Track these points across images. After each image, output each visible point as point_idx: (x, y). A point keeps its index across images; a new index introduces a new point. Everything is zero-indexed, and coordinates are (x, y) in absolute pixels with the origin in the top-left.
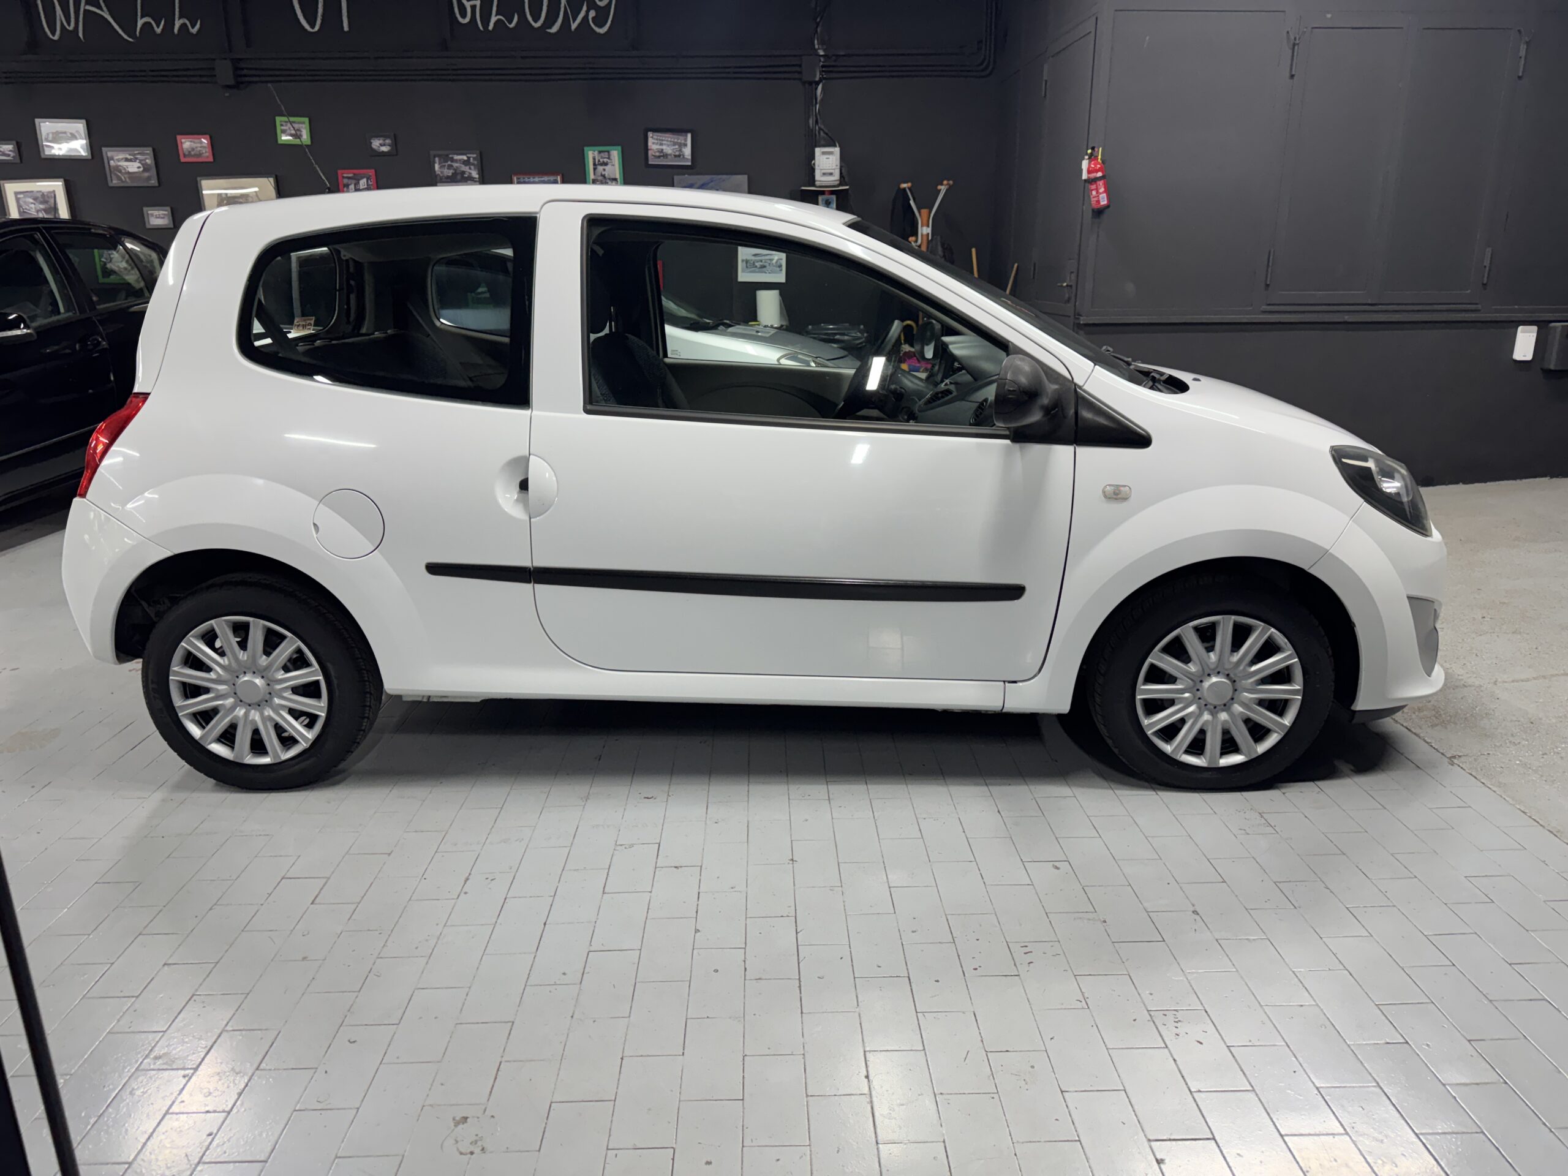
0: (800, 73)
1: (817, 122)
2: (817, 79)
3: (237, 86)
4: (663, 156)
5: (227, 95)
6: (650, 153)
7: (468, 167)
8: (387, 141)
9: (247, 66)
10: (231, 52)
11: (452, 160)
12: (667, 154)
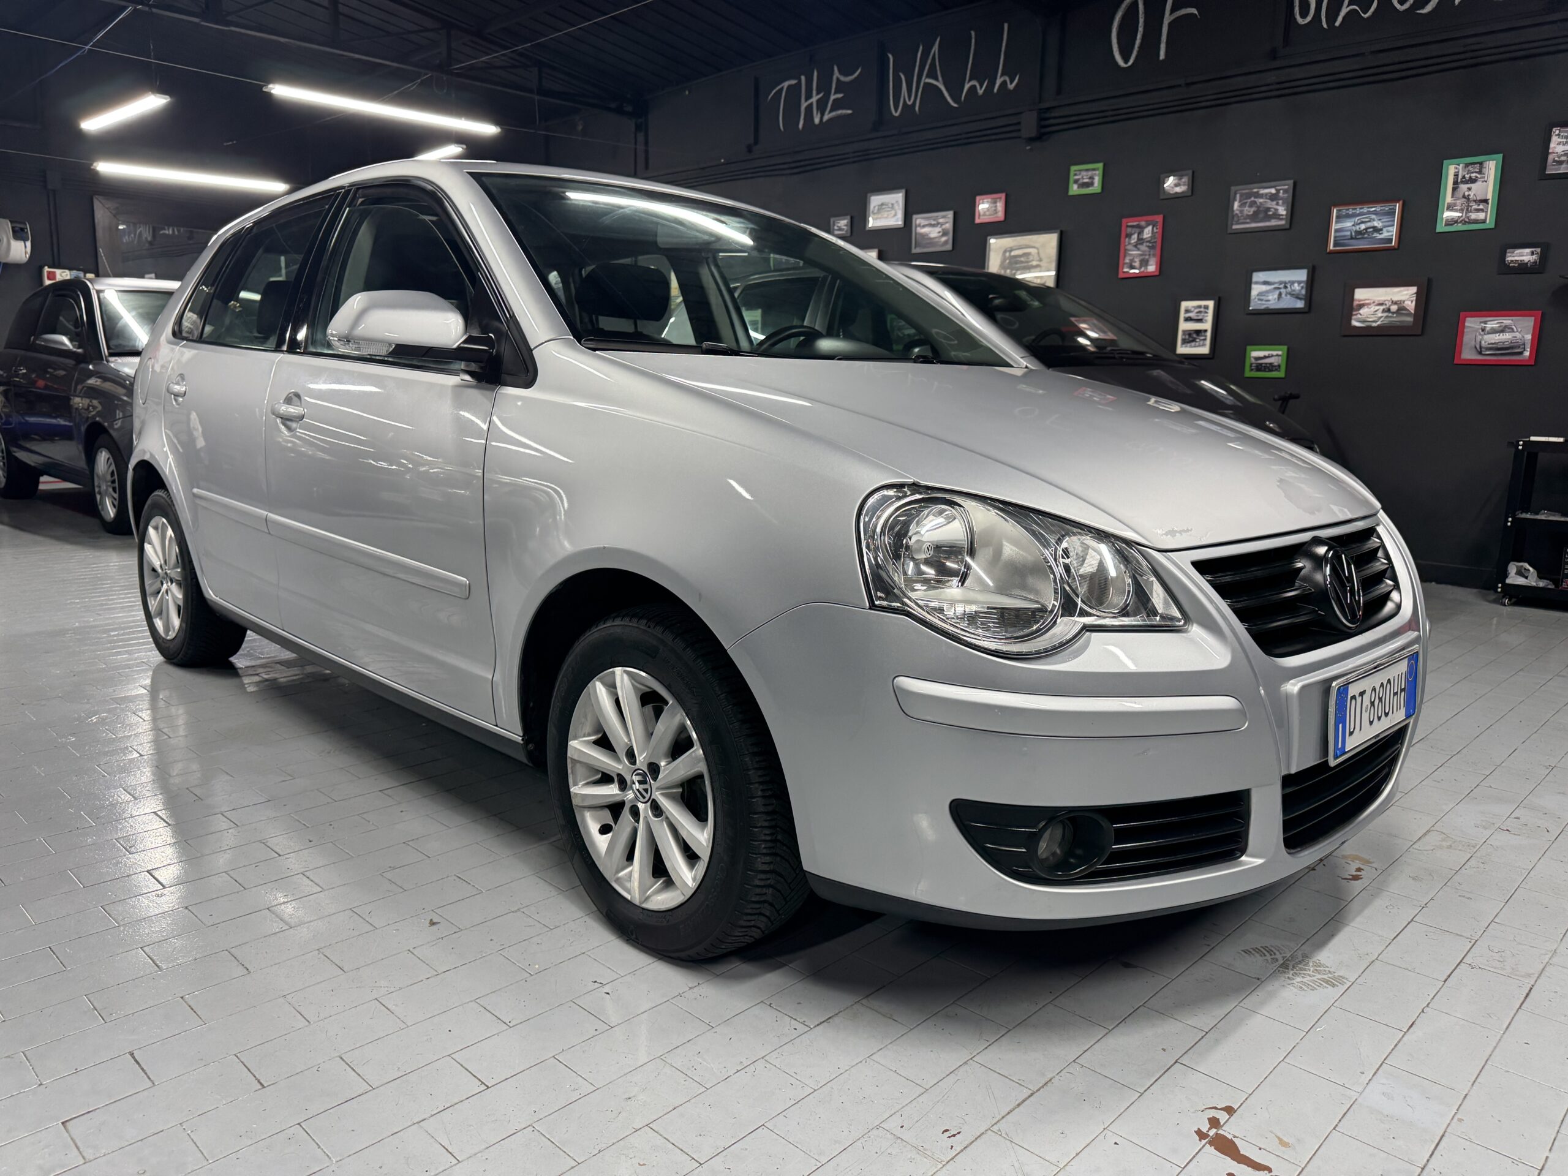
3: (1040, 137)
6: (1551, 157)
7: (1275, 203)
8: (1183, 180)
9: (1053, 115)
10: (1040, 102)
11: (1257, 195)
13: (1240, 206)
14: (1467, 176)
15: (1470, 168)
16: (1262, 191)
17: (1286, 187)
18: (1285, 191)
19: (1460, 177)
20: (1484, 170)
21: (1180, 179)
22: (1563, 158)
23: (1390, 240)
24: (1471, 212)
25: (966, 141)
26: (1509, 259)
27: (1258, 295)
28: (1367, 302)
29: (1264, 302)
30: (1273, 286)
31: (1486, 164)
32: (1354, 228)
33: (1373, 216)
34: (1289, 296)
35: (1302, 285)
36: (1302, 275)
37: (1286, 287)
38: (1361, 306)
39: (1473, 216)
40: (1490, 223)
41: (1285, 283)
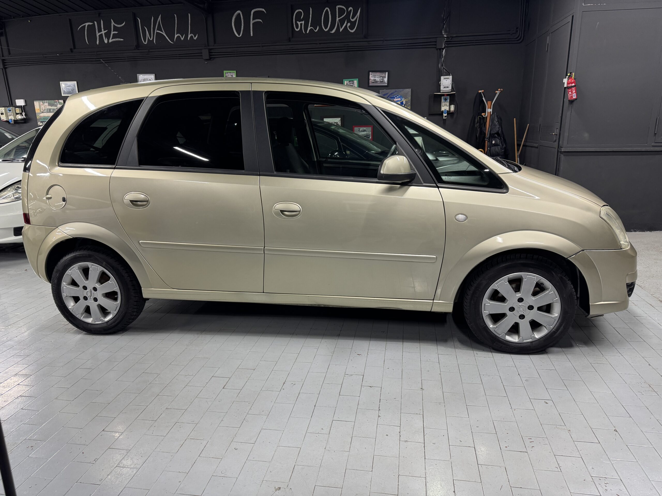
0: (436, 45)
1: (442, 65)
2: (443, 47)
3: (210, 59)
5: (206, 63)
6: (370, 81)
9: (214, 51)
10: (208, 46)
12: (377, 81)
14: (350, 85)
15: (350, 82)
20: (354, 83)
22: (373, 81)
31: (354, 81)
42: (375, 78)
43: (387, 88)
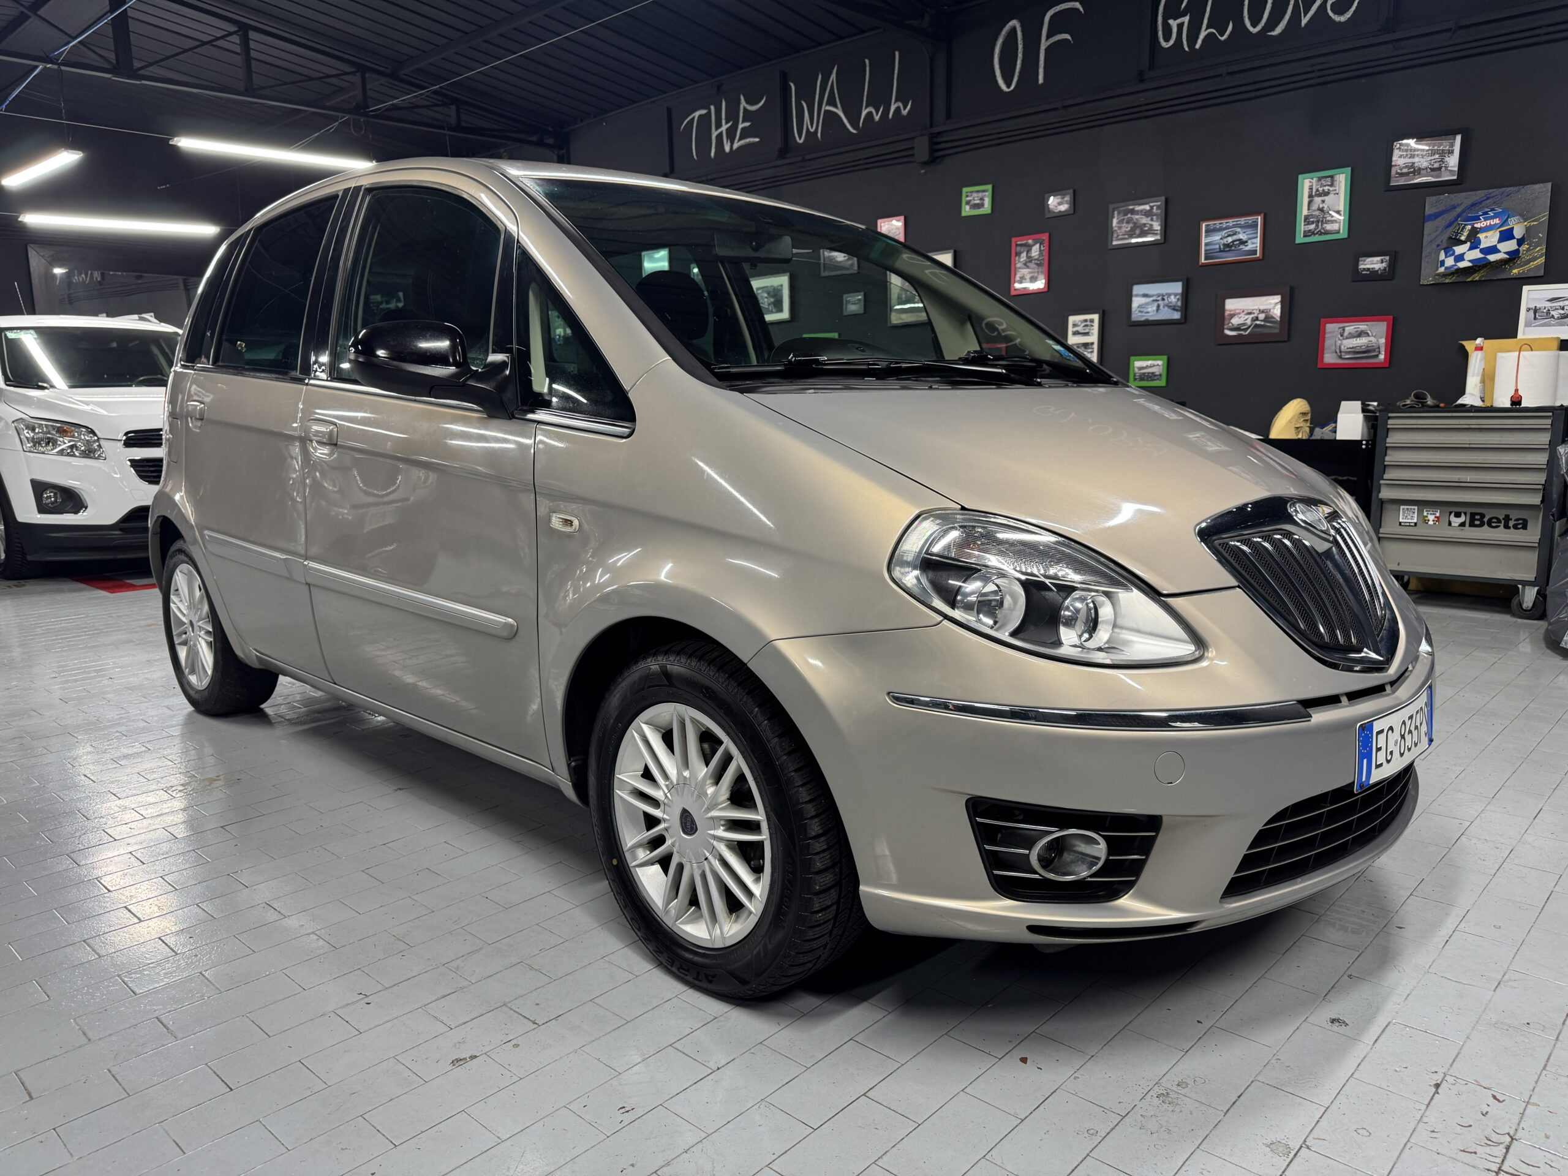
3: (934, 159)
4: (1413, 172)
5: (922, 171)
6: (1393, 171)
7: (1149, 218)
8: (1066, 199)
9: (944, 139)
10: (931, 127)
11: (1133, 212)
12: (1420, 169)
13: (1118, 223)
14: (1321, 189)
15: (1323, 181)
16: (1138, 208)
17: (1159, 203)
18: (1158, 207)
19: (1314, 190)
20: (1335, 183)
21: (1063, 198)
22: (1405, 170)
23: (1254, 252)
24: (1326, 223)
25: (866, 166)
26: (1361, 267)
27: (1138, 307)
28: (1237, 311)
29: (1143, 314)
30: (1152, 299)
31: (1337, 177)
32: (1222, 241)
33: (1238, 230)
34: (1166, 308)
35: (1178, 297)
36: (1177, 287)
37: (1163, 299)
38: (1232, 316)
39: (1328, 227)
40: (1343, 234)
41: (1163, 296)
42: (1411, 160)
43: (1459, 187)
